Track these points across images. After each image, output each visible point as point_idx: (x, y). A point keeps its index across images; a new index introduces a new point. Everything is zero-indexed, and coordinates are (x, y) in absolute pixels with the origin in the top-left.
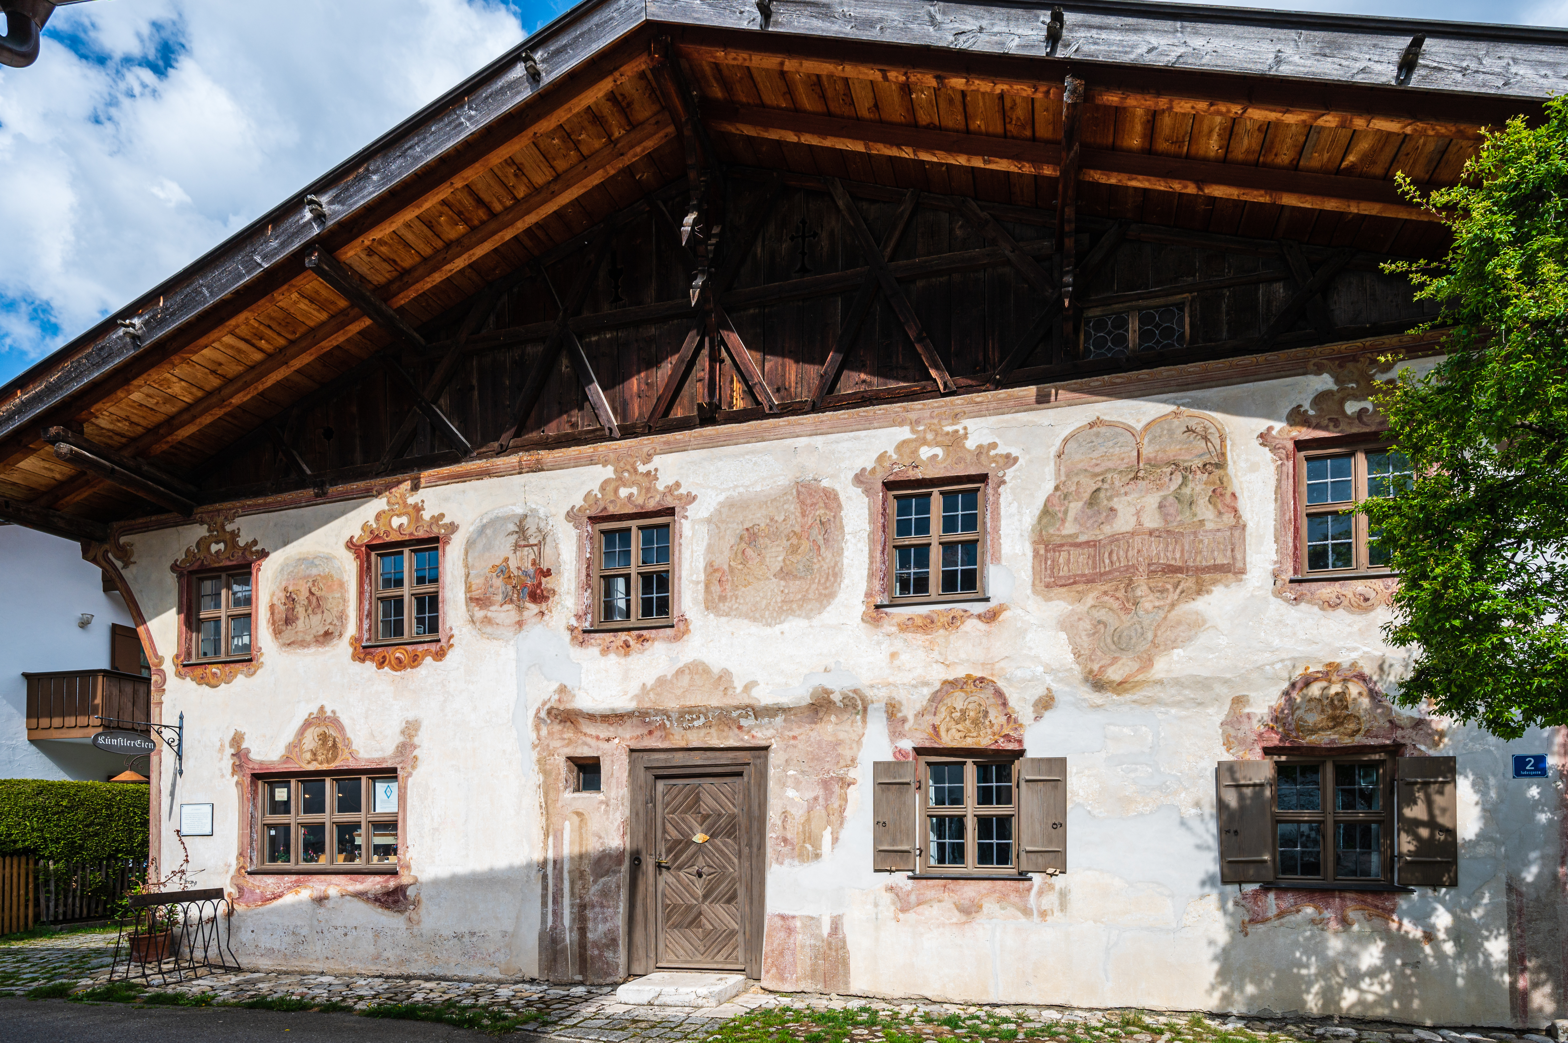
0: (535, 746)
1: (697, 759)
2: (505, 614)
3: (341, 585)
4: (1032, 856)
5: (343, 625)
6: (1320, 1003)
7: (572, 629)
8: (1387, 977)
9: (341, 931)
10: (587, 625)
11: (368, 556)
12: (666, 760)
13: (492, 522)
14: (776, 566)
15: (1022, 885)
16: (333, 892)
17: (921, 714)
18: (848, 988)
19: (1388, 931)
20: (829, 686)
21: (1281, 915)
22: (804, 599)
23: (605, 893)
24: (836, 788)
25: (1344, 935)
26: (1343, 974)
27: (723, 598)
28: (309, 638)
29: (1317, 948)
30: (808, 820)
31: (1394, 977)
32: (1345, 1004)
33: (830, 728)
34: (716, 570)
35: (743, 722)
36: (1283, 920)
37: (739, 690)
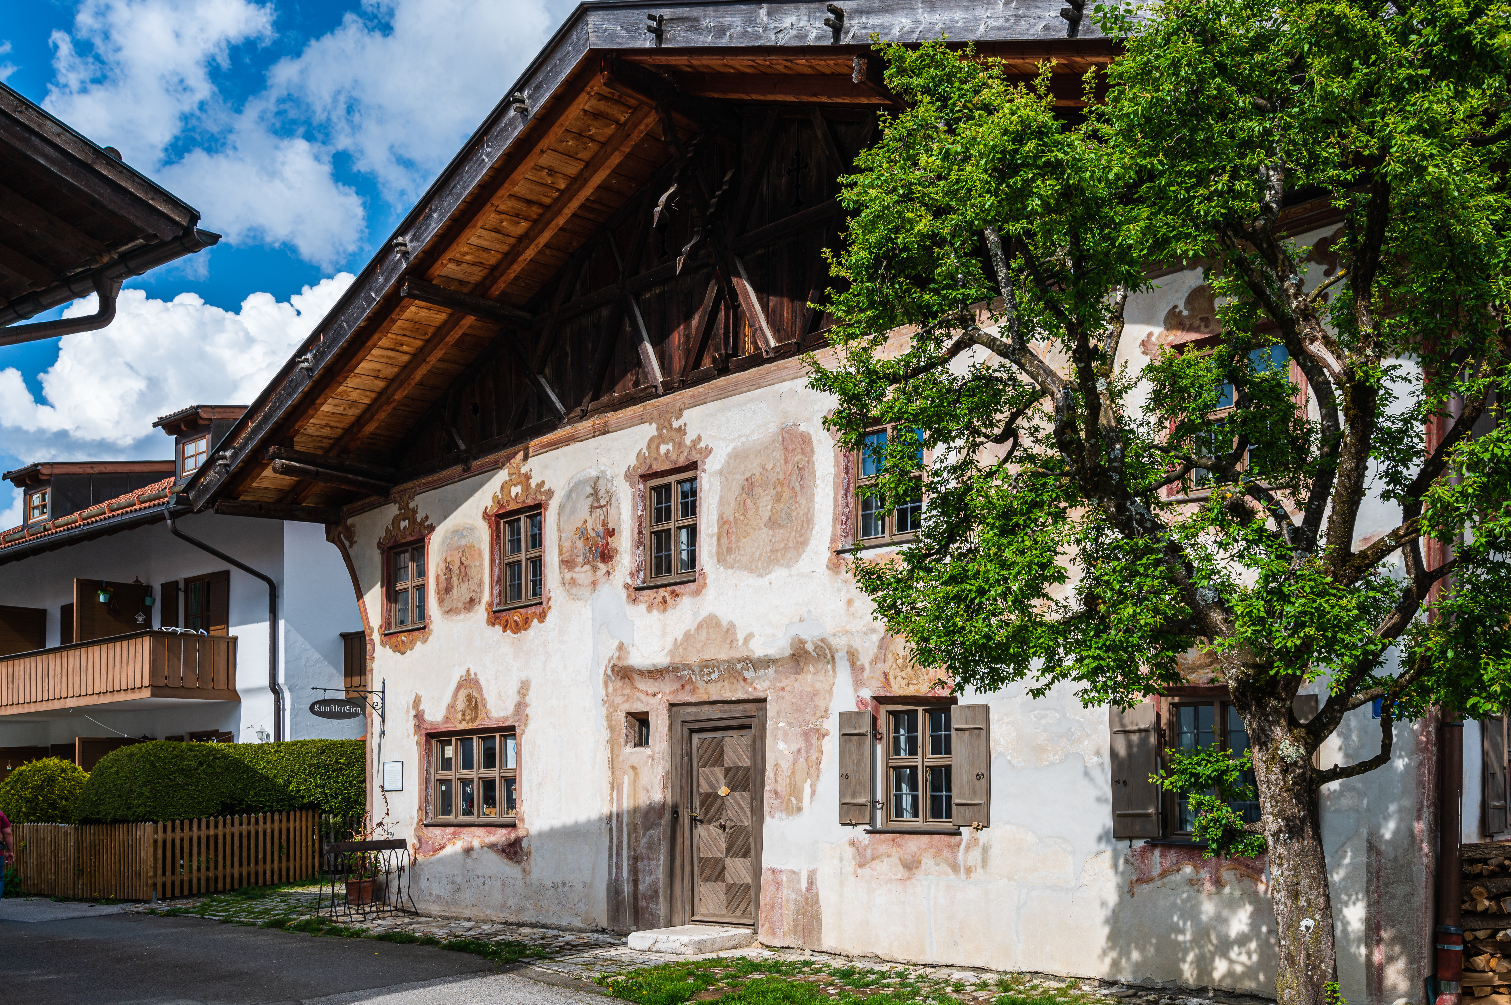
0: (604, 703)
1: (717, 712)
2: (583, 574)
3: (480, 554)
4: (961, 808)
5: (481, 592)
6: (1195, 973)
7: (627, 587)
8: (1253, 945)
9: (481, 880)
10: (639, 583)
11: (498, 524)
12: (696, 714)
13: (576, 485)
14: (766, 515)
15: (954, 839)
16: (476, 844)
17: (874, 662)
18: (820, 944)
19: (1256, 893)
20: (804, 637)
21: (1163, 874)
22: (786, 548)
23: (650, 846)
24: (814, 740)
25: (1216, 897)
26: (1215, 941)
27: (729, 551)
28: (460, 605)
29: (1192, 912)
30: (793, 773)
31: (1259, 946)
32: (1217, 975)
33: (809, 678)
34: (725, 522)
35: (748, 675)
36: (1165, 880)
37: (740, 643)
